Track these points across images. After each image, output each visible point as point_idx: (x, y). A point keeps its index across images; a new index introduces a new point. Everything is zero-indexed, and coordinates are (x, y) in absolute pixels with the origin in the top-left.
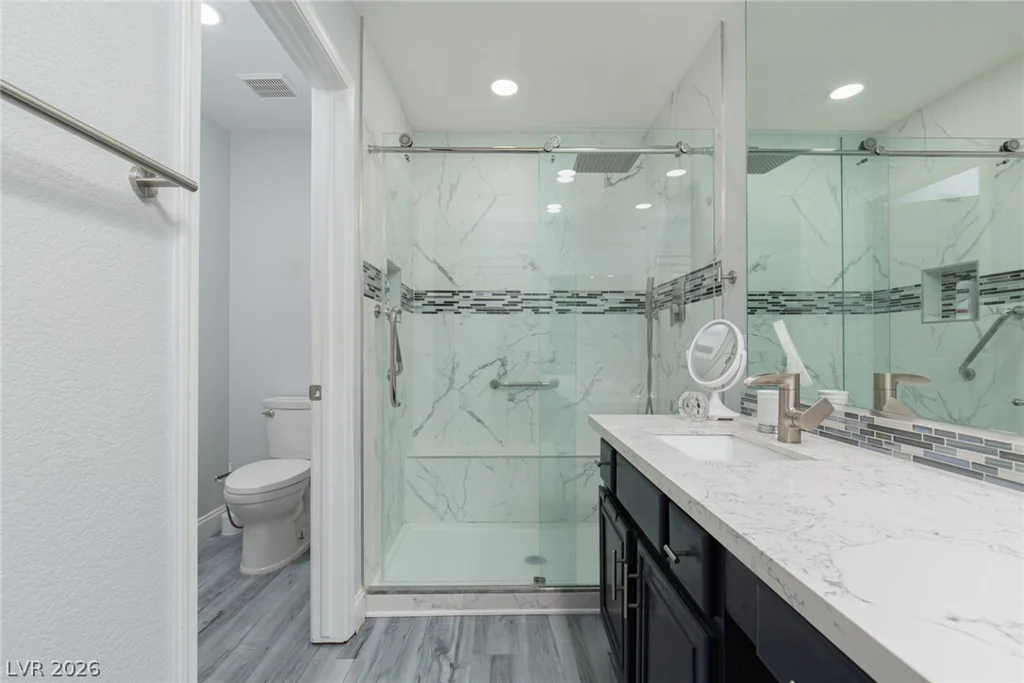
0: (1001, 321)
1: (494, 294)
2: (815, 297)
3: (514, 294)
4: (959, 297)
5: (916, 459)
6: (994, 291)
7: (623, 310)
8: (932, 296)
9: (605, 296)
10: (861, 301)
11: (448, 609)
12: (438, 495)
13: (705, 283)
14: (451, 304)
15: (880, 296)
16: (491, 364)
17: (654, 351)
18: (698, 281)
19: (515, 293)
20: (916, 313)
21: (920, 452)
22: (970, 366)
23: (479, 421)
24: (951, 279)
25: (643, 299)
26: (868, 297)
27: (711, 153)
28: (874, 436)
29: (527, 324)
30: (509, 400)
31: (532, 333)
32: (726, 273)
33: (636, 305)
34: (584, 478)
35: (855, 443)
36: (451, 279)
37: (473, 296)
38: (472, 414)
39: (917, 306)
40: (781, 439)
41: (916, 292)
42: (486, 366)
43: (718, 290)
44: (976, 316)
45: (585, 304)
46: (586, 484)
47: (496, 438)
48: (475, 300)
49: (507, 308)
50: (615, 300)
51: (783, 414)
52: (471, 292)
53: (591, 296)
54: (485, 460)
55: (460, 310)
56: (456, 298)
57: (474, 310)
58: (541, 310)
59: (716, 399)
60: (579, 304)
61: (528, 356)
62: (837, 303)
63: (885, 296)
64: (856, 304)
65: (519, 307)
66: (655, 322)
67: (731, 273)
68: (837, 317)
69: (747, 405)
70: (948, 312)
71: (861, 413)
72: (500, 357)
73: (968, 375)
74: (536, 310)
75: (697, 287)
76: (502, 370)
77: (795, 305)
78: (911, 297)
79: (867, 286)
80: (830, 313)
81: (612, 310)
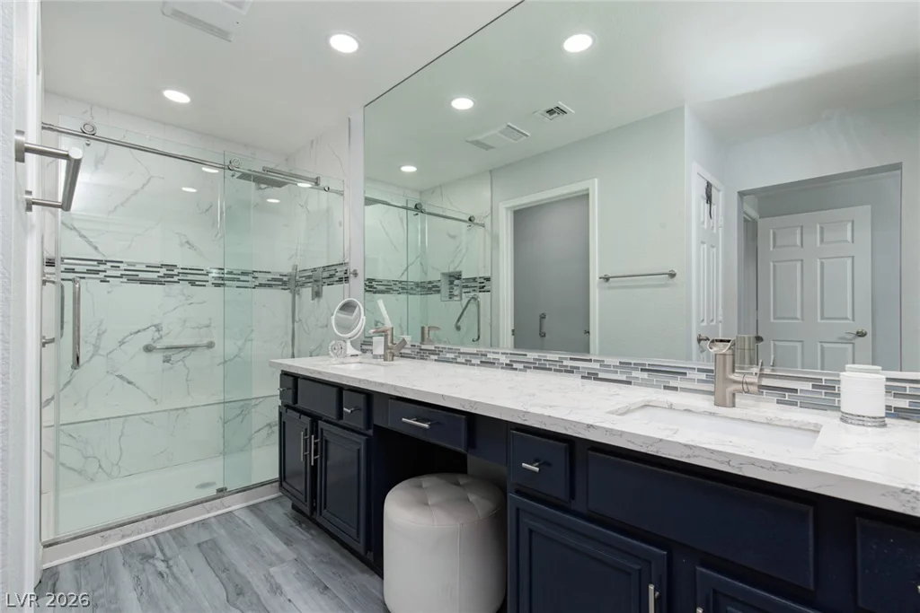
0: (469, 301)
1: (147, 266)
2: (392, 283)
3: (169, 268)
4: (455, 288)
5: (436, 360)
6: (467, 287)
7: (270, 286)
8: (445, 288)
9: (256, 275)
10: (414, 287)
11: (138, 534)
12: (86, 458)
13: (337, 274)
14: (97, 272)
15: (423, 285)
16: (144, 330)
17: (297, 319)
18: (332, 272)
19: (171, 267)
20: (438, 296)
21: (436, 357)
22: (459, 324)
23: (129, 383)
24: (452, 279)
25: (285, 279)
26: (417, 285)
27: (342, 195)
28: (422, 355)
29: (184, 295)
30: (164, 362)
31: (189, 302)
32: (352, 270)
33: (280, 283)
34: (241, 417)
35: (414, 358)
36: (96, 248)
37: (123, 266)
38: (121, 377)
39: (439, 292)
40: (385, 360)
41: (439, 284)
42: (139, 331)
43: (347, 279)
44: (461, 299)
45: (239, 280)
46: (242, 421)
47: (150, 397)
48: (125, 270)
49: (161, 279)
50: (263, 279)
51: (386, 348)
52: (122, 262)
53: (244, 273)
54: (143, 416)
55: (108, 279)
56: (102, 267)
57: (125, 280)
58: (197, 283)
59: (349, 344)
60: (233, 280)
61: (185, 321)
62: (403, 288)
63: (425, 285)
64: (412, 288)
65: (176, 279)
66: (297, 296)
67: (355, 271)
68: (403, 297)
69: (364, 347)
70: (451, 296)
71: (417, 344)
72: (155, 323)
73: (458, 328)
74: (193, 283)
75: (331, 276)
76: (157, 335)
77: (380, 288)
78: (436, 286)
79: (417, 279)
80: (399, 293)
81: (261, 285)
